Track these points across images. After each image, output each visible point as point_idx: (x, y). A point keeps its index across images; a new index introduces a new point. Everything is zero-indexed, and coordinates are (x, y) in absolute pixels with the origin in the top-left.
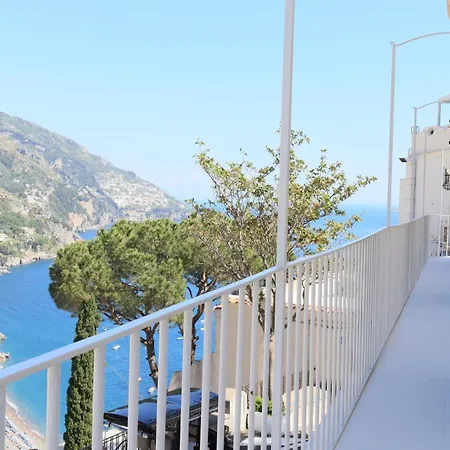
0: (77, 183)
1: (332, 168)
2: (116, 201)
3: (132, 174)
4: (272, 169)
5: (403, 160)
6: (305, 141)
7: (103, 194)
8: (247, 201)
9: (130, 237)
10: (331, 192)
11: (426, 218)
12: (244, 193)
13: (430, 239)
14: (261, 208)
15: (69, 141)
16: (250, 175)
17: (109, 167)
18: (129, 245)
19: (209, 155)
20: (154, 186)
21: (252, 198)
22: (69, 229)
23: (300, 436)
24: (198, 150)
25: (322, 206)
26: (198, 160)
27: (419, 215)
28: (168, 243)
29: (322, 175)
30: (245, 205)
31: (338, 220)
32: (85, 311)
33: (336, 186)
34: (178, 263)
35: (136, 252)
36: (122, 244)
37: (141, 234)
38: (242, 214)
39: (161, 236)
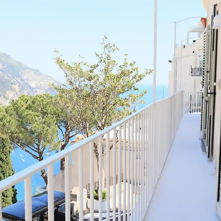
0: (10, 75)
1: (131, 65)
2: (30, 84)
3: (38, 71)
4: (97, 66)
5: (170, 61)
6: (116, 50)
7: (23, 81)
8: (83, 84)
9: (28, 104)
10: (131, 78)
11: (182, 92)
12: (82, 79)
13: (184, 103)
14: (92, 87)
15: (5, 55)
16: (85, 69)
17: (26, 68)
18: (27, 108)
19: (62, 58)
20: (49, 77)
21: (87, 82)
22: (7, 99)
23: (117, 211)
24: (56, 55)
25: (126, 86)
26: (56, 61)
27: (178, 90)
28: (48, 106)
29: (126, 68)
30: (83, 86)
31: (135, 93)
32: (3, 144)
33: (133, 74)
34: (53, 117)
35: (30, 112)
36: (24, 108)
37: (33, 102)
38: (81, 91)
39: (44, 103)
